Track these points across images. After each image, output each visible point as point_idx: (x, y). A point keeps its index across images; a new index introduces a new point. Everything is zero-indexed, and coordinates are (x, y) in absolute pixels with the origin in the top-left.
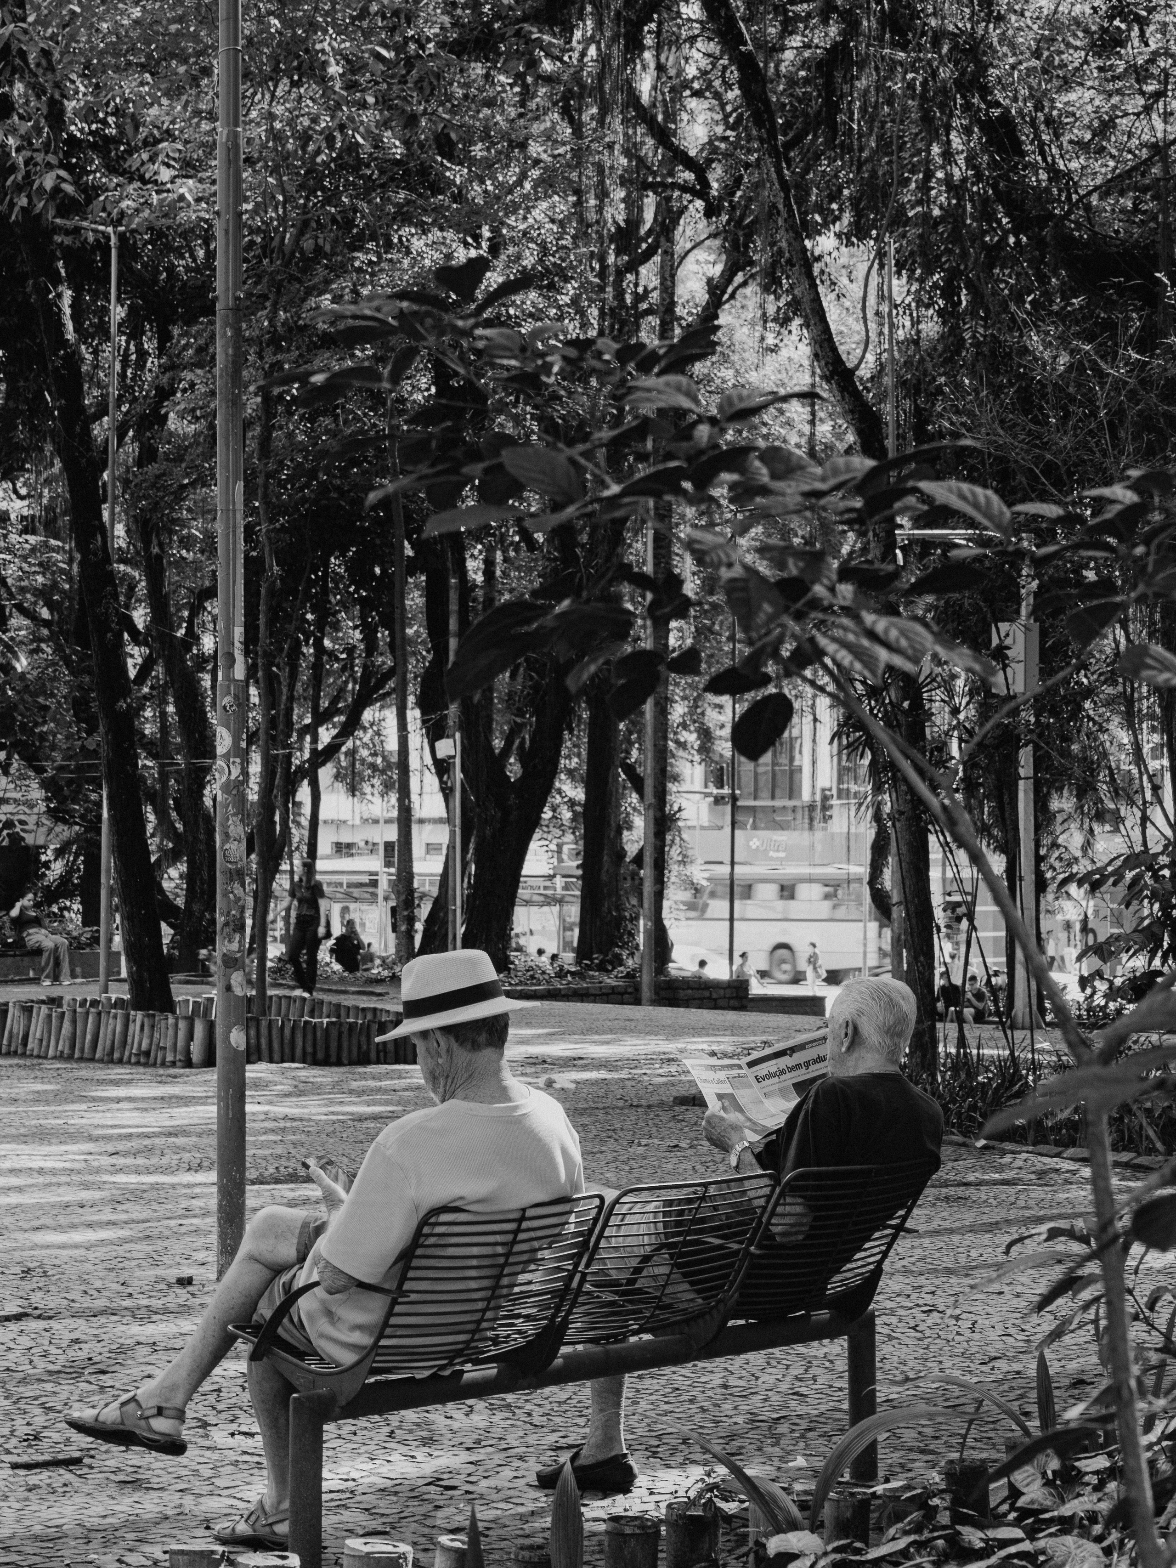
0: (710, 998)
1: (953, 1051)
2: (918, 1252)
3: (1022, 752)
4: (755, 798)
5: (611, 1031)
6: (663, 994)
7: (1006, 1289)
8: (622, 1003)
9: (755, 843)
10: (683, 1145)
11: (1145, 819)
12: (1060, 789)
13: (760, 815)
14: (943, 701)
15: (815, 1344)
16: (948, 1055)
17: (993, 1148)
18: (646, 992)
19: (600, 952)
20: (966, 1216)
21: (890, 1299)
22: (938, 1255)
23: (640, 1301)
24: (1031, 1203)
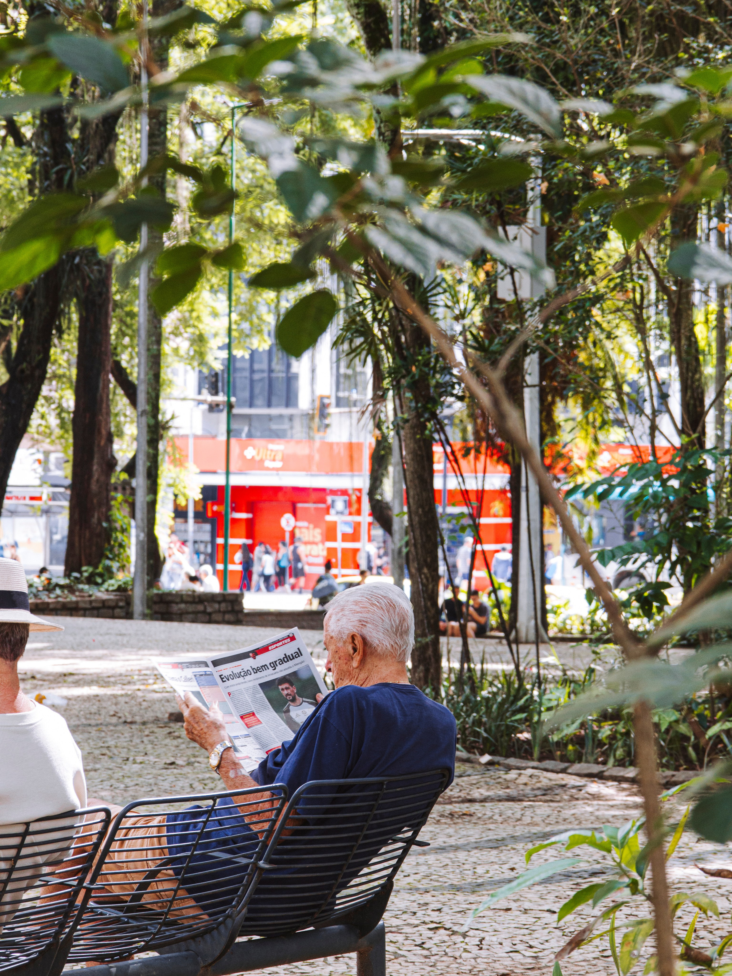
0: (204, 612)
1: (456, 665)
2: (423, 869)
3: (528, 360)
4: (251, 405)
5: (102, 646)
6: (156, 608)
7: (513, 905)
8: (113, 617)
9: (250, 453)
10: (180, 762)
11: (653, 428)
12: (564, 398)
13: (255, 423)
14: (447, 306)
15: (320, 961)
16: (451, 670)
17: (498, 763)
18: (138, 606)
19: (89, 564)
20: (471, 832)
21: (396, 917)
22: (443, 872)
23: (144, 918)
24: (537, 819)
